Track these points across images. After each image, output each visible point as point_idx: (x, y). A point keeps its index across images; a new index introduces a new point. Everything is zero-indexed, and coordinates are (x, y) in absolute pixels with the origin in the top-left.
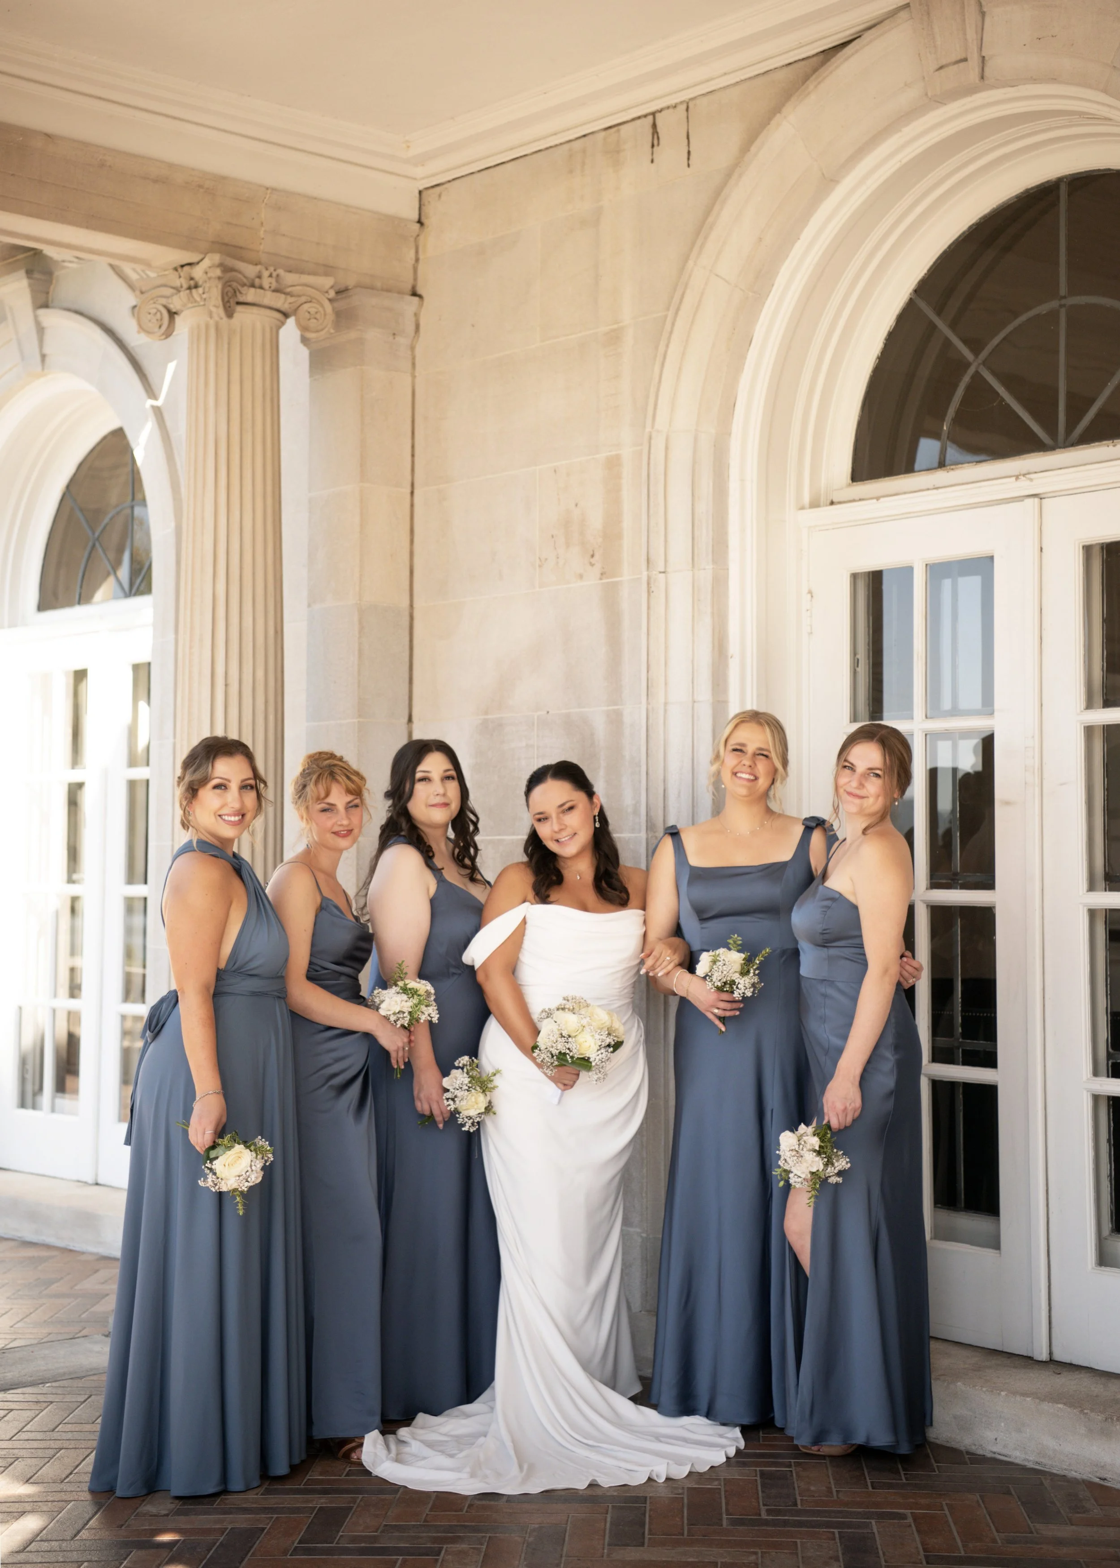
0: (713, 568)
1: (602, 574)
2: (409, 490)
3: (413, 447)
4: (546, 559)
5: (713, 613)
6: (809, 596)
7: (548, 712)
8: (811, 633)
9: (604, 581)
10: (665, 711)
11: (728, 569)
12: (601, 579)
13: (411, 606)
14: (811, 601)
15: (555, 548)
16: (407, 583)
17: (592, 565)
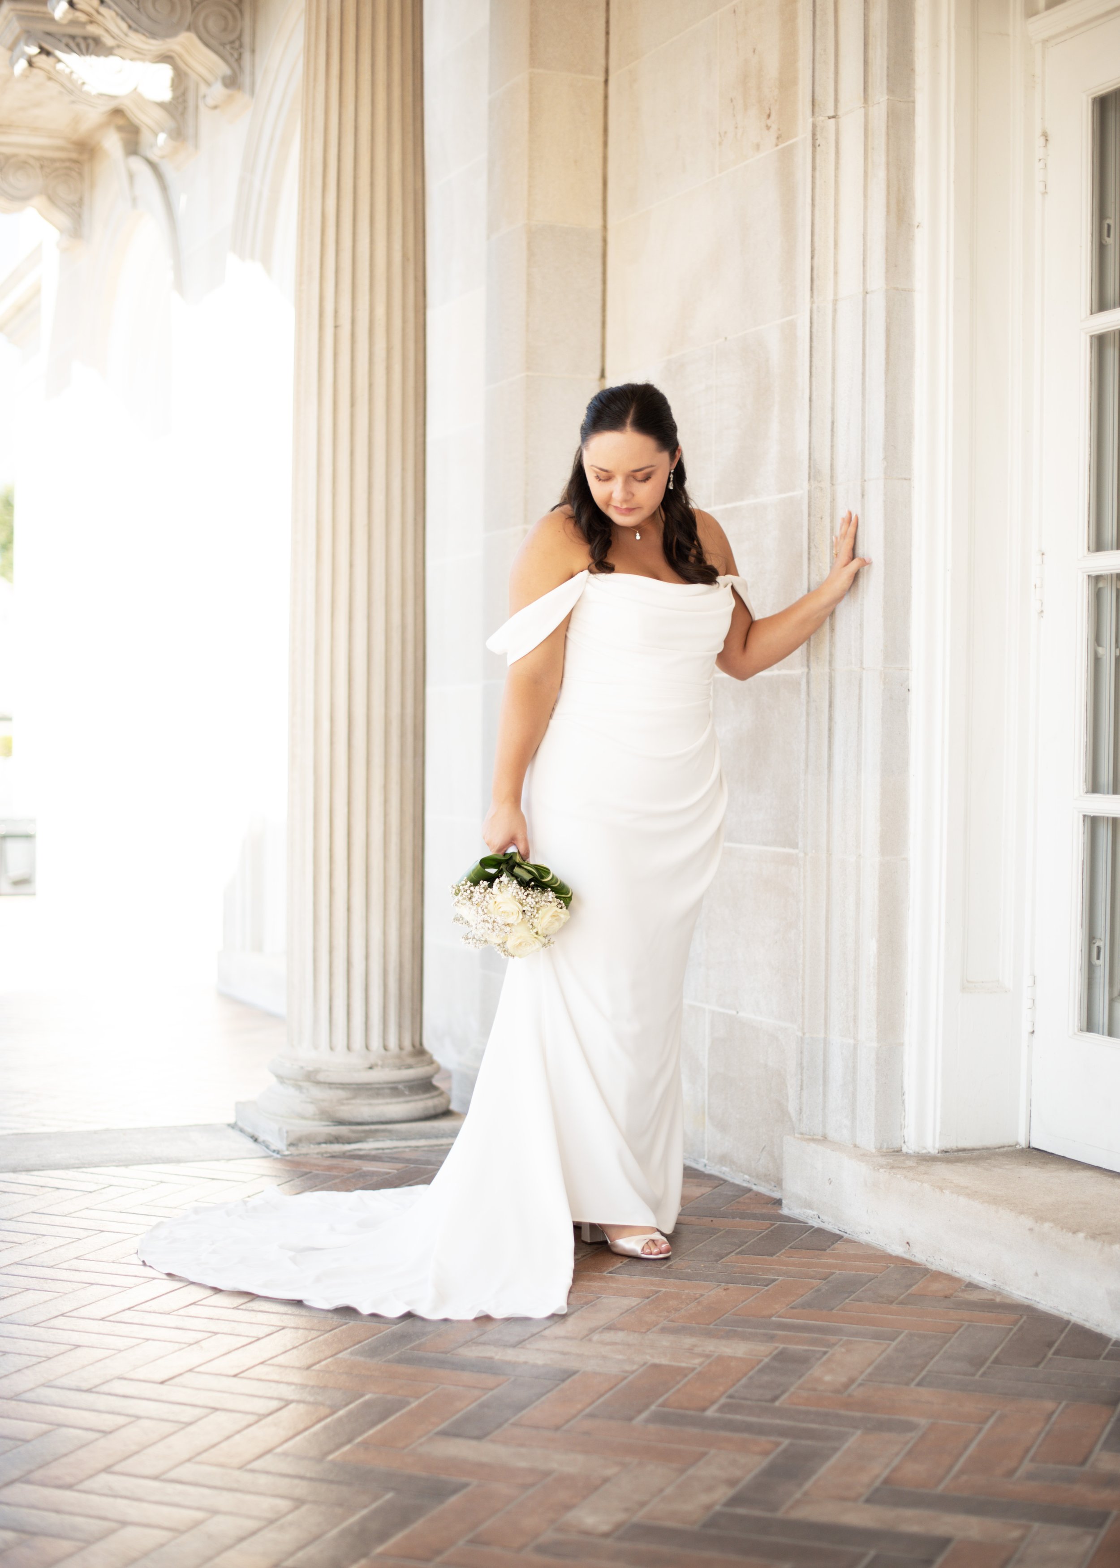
0: (888, 99)
1: (778, 138)
2: (602, 79)
3: (607, 22)
4: (725, 133)
5: (888, 164)
6: (1042, 140)
7: (726, 338)
8: (1046, 193)
9: (781, 146)
10: (835, 311)
11: (914, 102)
12: (777, 145)
13: (605, 227)
14: (1046, 146)
15: (734, 116)
16: (600, 197)
17: (768, 128)
